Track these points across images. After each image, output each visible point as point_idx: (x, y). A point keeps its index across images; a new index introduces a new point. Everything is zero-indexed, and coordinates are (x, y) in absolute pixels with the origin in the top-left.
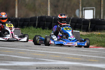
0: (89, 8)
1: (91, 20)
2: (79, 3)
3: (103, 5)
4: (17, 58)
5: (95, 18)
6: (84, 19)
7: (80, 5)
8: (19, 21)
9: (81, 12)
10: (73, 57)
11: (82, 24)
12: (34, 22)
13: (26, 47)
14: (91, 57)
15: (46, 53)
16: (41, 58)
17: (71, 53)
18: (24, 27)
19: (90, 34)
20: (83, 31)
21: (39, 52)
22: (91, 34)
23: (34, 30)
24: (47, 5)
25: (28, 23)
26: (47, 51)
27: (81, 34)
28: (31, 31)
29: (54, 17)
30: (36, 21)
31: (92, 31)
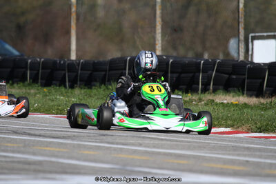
0: (265, 34)
1: (271, 65)
2: (239, 22)
4: (75, 167)
6: (252, 63)
7: (242, 26)
8: (81, 70)
9: (242, 46)
10: (224, 164)
11: (246, 76)
12: (120, 72)
13: (98, 137)
14: (271, 164)
15: (153, 153)
16: (140, 166)
17: (219, 154)
18: (95, 85)
19: (267, 103)
20: (251, 96)
21: (135, 151)
22: (271, 102)
24: (154, 27)
25: (103, 73)
26: (154, 147)
27: (245, 104)
29: (172, 57)
30: (125, 69)
31: (272, 94)
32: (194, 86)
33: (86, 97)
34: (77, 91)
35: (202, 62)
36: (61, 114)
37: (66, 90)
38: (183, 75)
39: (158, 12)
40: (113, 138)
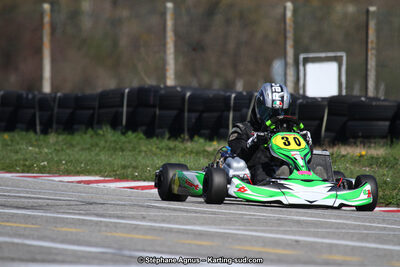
0: (323, 55)
1: (331, 101)
2: (285, 38)
3: (374, 45)
5: (344, 93)
6: (304, 97)
7: (290, 44)
8: (59, 107)
9: (291, 72)
10: (264, 246)
12: (114, 110)
13: (83, 207)
14: (331, 246)
15: (162, 230)
17: (256, 231)
18: (77, 130)
21: (136, 227)
22: (333, 154)
23: (113, 139)
24: (164, 45)
25: (91, 111)
26: (163, 221)
28: (102, 143)
29: (190, 88)
30: (122, 106)
31: (334, 142)
32: (222, 130)
33: (64, 147)
34: (52, 138)
35: (233, 96)
36: (28, 172)
37: (37, 137)
38: (205, 115)
39: (170, 23)
40: (104, 207)
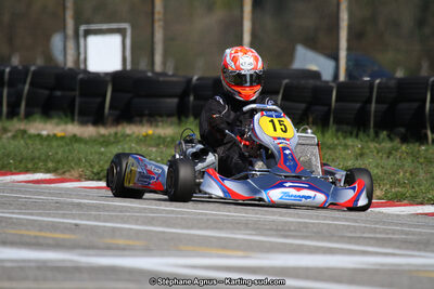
0: (105, 26)
2: (64, 8)
3: (161, 16)
9: (71, 45)
11: (78, 93)
19: (110, 135)
20: (83, 123)
22: (116, 134)
27: (75, 136)
31: (118, 121)
35: (7, 70)
